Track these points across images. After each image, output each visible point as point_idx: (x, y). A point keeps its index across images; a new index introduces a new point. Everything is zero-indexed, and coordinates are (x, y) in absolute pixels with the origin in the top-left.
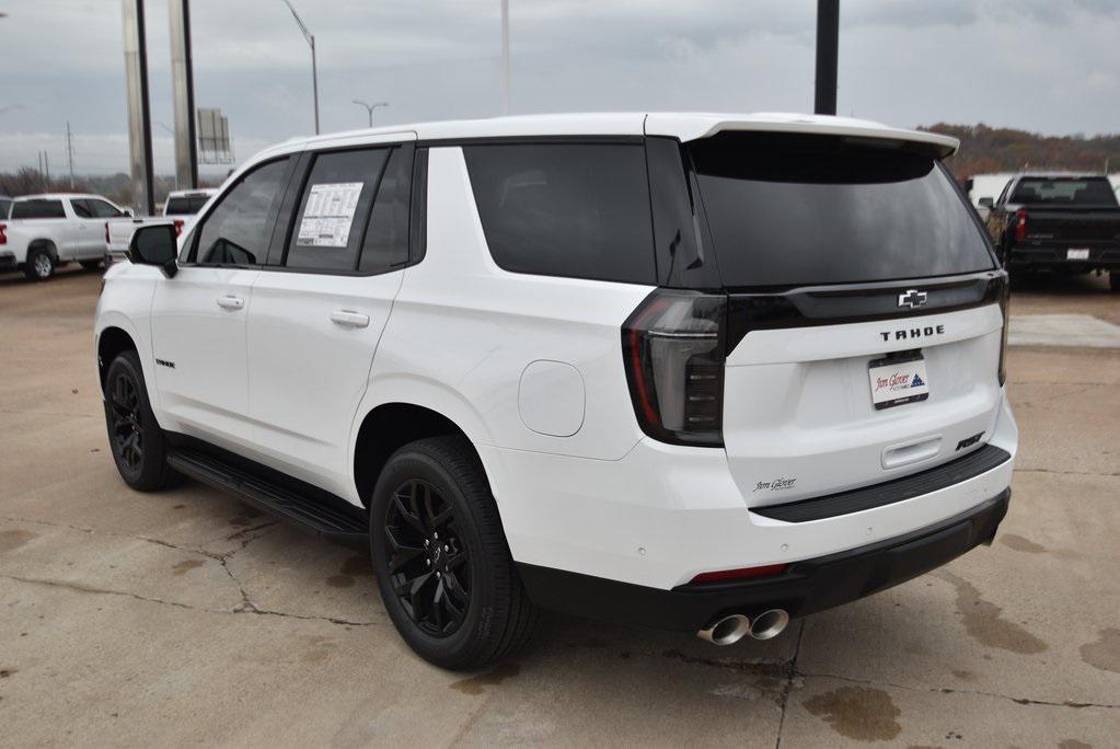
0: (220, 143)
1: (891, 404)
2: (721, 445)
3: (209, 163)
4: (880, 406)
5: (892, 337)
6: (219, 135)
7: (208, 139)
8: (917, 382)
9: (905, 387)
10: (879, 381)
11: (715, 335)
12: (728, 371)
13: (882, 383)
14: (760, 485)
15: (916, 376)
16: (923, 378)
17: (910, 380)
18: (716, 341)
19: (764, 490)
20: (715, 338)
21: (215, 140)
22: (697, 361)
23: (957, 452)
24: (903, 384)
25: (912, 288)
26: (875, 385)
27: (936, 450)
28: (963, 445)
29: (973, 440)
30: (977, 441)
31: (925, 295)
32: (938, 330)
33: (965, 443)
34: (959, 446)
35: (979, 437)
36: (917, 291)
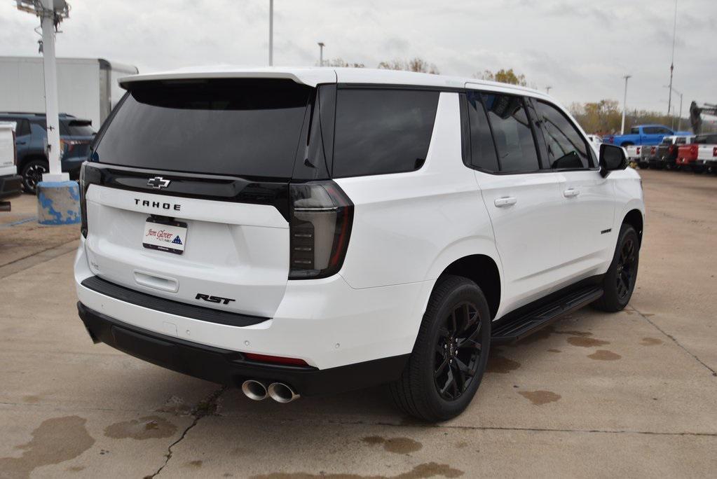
1: (155, 247)
2: (86, 237)
4: (146, 246)
5: (141, 203)
8: (177, 241)
9: (168, 241)
10: (150, 231)
13: (152, 233)
15: (178, 237)
16: (183, 240)
17: (173, 238)
23: (197, 300)
24: (167, 239)
25: (160, 176)
26: (147, 232)
27: (172, 288)
28: (203, 298)
29: (217, 300)
30: (224, 303)
31: (167, 182)
32: (176, 207)
33: (205, 298)
34: (199, 296)
35: (227, 301)
36: (161, 178)
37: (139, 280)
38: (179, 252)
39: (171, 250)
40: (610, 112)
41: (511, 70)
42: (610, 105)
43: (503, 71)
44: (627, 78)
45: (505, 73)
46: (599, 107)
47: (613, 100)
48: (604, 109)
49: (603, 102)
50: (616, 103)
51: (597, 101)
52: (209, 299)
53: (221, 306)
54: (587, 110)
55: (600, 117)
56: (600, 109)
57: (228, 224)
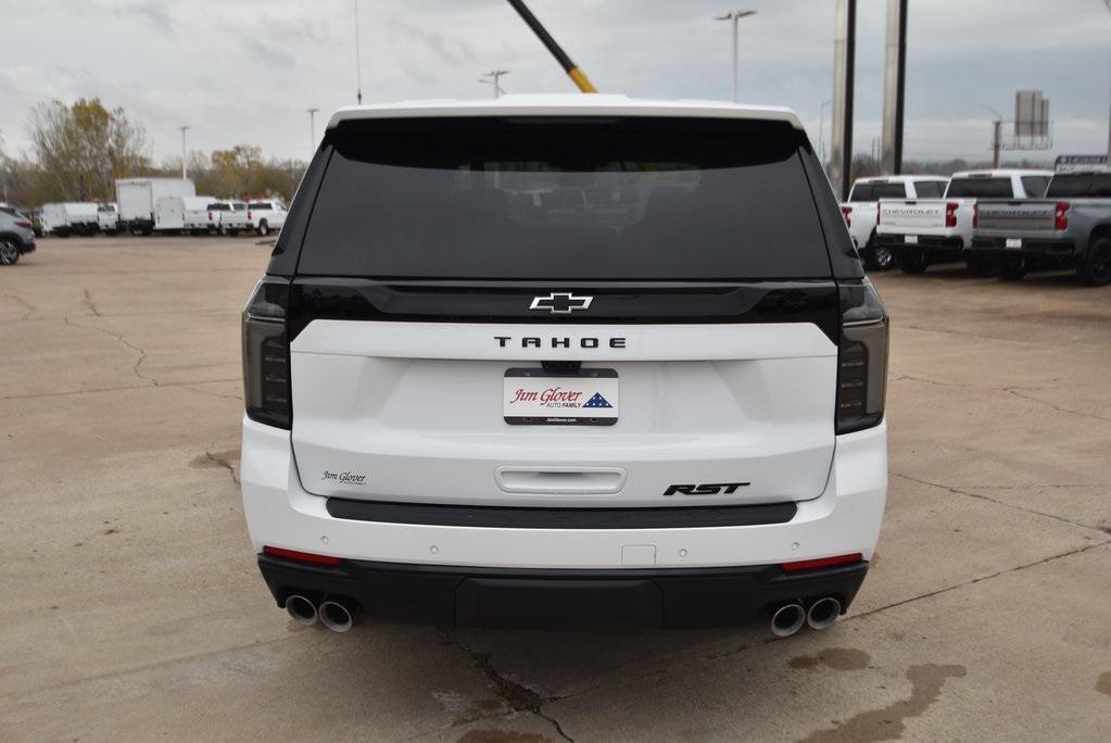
0: (1037, 127)
1: (539, 421)
2: (288, 426)
3: (1023, 149)
4: (516, 420)
5: (514, 343)
6: (1037, 118)
7: (1024, 123)
8: (598, 401)
9: (571, 405)
10: (521, 393)
11: (283, 320)
12: (294, 357)
14: (328, 475)
15: (598, 395)
16: (612, 400)
17: (584, 399)
18: (283, 326)
19: (332, 480)
20: (281, 323)
21: (1032, 124)
22: (271, 344)
23: (669, 498)
24: (567, 401)
25: (568, 290)
26: (510, 394)
27: (611, 486)
28: (680, 491)
29: (714, 489)
30: (726, 492)
31: (588, 300)
32: (613, 343)
33: (687, 490)
34: (671, 491)
35: (732, 488)
36: (570, 295)
37: (511, 485)
38: (610, 422)
39: (581, 421)
40: (249, 163)
41: (98, 100)
42: (249, 153)
43: (83, 101)
44: (312, 111)
45: (87, 104)
46: (230, 156)
47: (254, 146)
48: (241, 159)
49: (238, 149)
50: (256, 151)
51: (230, 148)
52: (695, 490)
53: (721, 498)
54: (215, 161)
55: (238, 171)
56: (234, 159)
57: (711, 361)
